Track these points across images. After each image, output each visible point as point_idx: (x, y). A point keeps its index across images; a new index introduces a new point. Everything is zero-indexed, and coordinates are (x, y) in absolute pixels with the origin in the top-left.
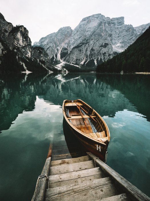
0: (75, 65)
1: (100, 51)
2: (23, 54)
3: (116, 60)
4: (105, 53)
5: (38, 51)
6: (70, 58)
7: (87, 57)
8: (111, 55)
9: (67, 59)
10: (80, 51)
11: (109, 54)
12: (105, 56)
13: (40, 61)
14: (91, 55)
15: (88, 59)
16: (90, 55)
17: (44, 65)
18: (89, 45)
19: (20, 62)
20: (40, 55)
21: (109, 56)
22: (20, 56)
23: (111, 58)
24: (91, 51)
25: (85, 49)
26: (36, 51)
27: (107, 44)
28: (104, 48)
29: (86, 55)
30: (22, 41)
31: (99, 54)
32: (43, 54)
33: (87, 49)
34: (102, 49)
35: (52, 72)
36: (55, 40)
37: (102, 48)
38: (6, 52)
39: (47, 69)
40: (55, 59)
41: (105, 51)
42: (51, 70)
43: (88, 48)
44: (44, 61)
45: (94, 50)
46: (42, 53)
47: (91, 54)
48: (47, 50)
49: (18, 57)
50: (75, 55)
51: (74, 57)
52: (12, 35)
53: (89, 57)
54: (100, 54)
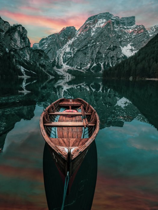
0: (79, 70)
1: (107, 54)
2: (20, 56)
3: (125, 65)
4: (113, 57)
5: (38, 54)
6: (74, 62)
7: (93, 61)
8: (120, 59)
9: (70, 63)
10: (85, 54)
11: (118, 58)
12: (112, 60)
13: (40, 65)
15: (93, 63)
16: (96, 59)
17: (45, 69)
18: (95, 47)
19: (18, 66)
20: (40, 58)
21: (117, 60)
22: (17, 59)
23: (119, 62)
24: (97, 54)
25: (91, 52)
26: (36, 53)
27: (116, 47)
28: (112, 52)
29: (91, 59)
30: (19, 42)
31: (106, 57)
32: (43, 57)
33: (93, 51)
34: (110, 53)
35: (53, 77)
36: (57, 41)
37: (110, 51)
38: (2, 54)
39: (47, 73)
40: (57, 63)
41: (114, 55)
42: (52, 75)
43: (94, 51)
44: (44, 65)
45: (101, 53)
46: (42, 55)
47: (97, 58)
48: (48, 52)
49: (16, 60)
50: (80, 58)
51: (78, 61)
52: (9, 35)
53: (95, 61)
54: (108, 57)
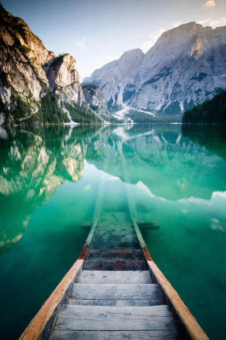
0: (146, 112)
1: (190, 87)
2: (66, 96)
3: (221, 102)
4: (200, 90)
5: (89, 91)
6: (138, 101)
7: (167, 98)
8: (211, 93)
9: (133, 102)
10: (156, 87)
11: (208, 92)
12: (199, 95)
13: (91, 106)
14: (174, 94)
15: (168, 100)
16: (172, 94)
17: (98, 112)
18: (171, 77)
19: (63, 109)
20: (92, 98)
21: (206, 95)
22: (63, 100)
23: (211, 99)
24: (174, 87)
25: (165, 84)
26: (86, 91)
27: (205, 75)
28: (198, 82)
29: (165, 95)
30: (66, 77)
31: (188, 91)
32: (95, 96)
33: (168, 84)
34: (195, 84)
35: (109, 123)
36: (115, 72)
37: (195, 81)
38: (45, 95)
39: (101, 118)
40: (114, 103)
41: (201, 88)
42: (107, 120)
43: (170, 82)
44: (97, 107)
45: (180, 86)
46: (95, 93)
47: (174, 92)
48: (102, 88)
49: (61, 102)
50: (147, 95)
51: (144, 99)
52: (54, 69)
53: (171, 97)
54: (191, 92)
